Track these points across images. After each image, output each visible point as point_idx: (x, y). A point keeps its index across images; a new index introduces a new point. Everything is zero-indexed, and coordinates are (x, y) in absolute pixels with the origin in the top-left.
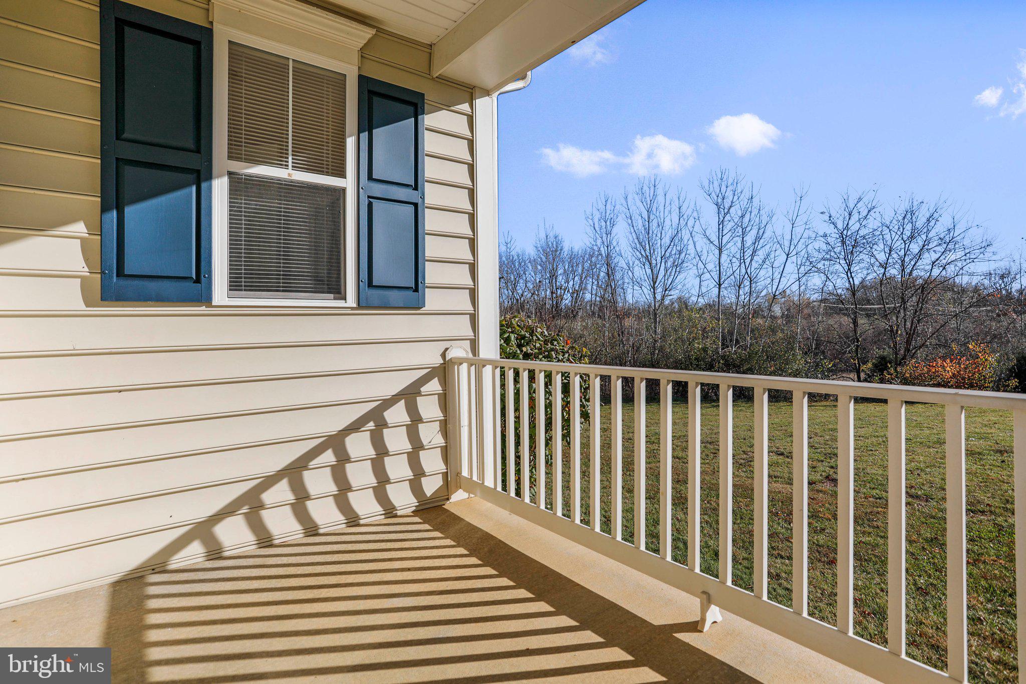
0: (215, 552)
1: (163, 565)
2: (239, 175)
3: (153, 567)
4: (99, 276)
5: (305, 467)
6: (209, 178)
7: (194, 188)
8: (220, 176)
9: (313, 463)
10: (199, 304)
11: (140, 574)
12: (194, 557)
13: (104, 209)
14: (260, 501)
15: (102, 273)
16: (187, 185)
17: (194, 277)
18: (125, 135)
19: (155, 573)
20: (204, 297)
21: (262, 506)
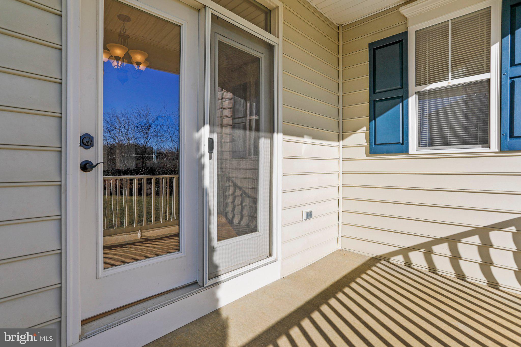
0: (408, 264)
1: (388, 259)
2: (421, 92)
3: (385, 258)
4: (369, 145)
5: (459, 241)
6: (407, 97)
7: (401, 104)
8: (412, 95)
9: (463, 240)
10: (403, 154)
11: (379, 258)
12: (399, 261)
13: (370, 121)
14: (431, 249)
15: (370, 144)
16: (399, 103)
17: (401, 142)
18: (377, 91)
19: (385, 261)
20: (406, 151)
21: (432, 252)
